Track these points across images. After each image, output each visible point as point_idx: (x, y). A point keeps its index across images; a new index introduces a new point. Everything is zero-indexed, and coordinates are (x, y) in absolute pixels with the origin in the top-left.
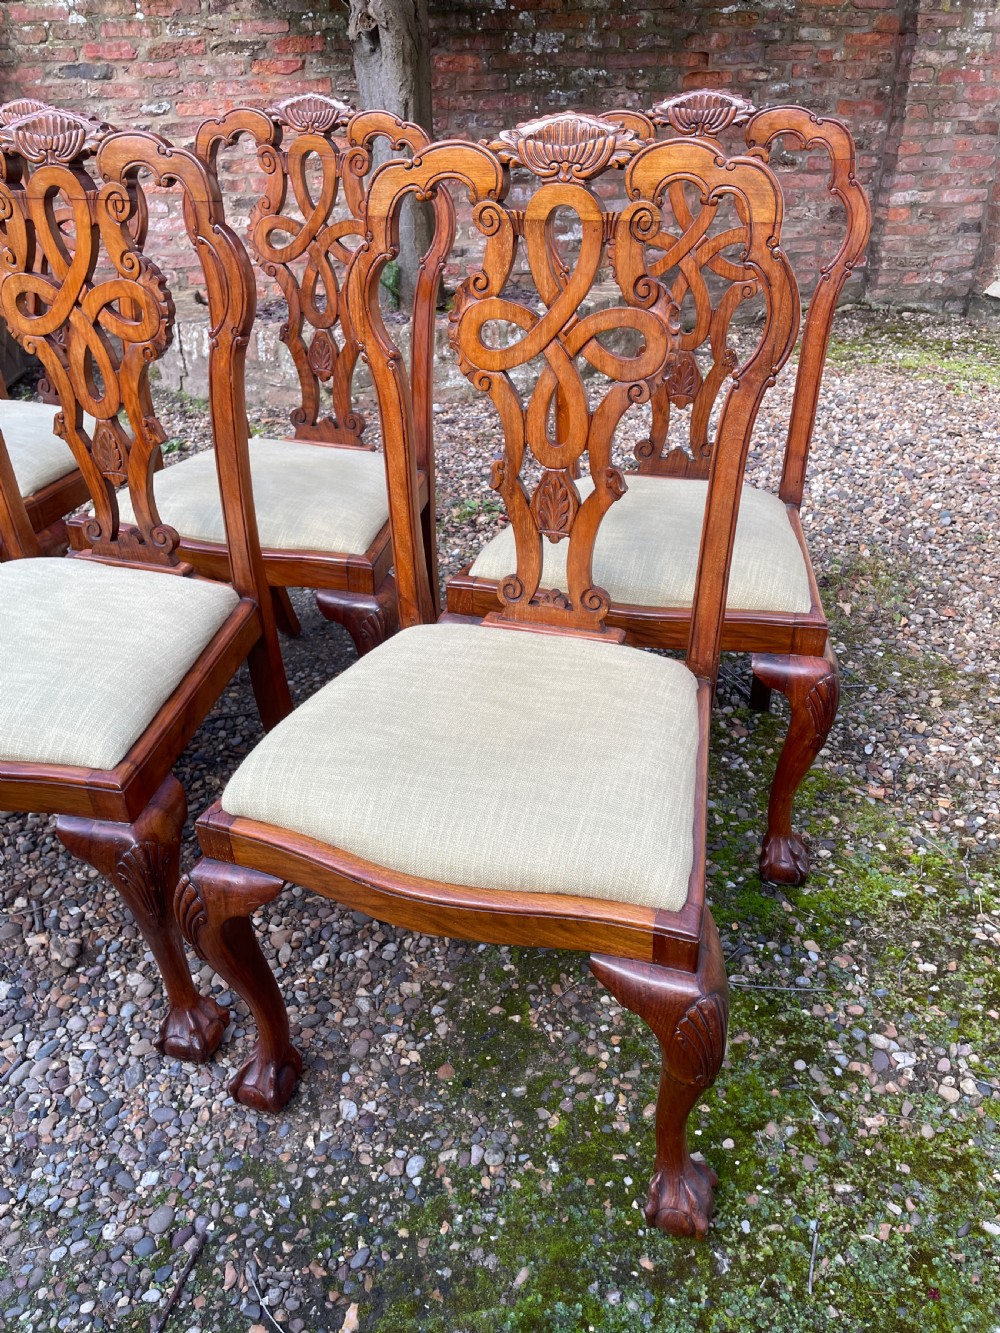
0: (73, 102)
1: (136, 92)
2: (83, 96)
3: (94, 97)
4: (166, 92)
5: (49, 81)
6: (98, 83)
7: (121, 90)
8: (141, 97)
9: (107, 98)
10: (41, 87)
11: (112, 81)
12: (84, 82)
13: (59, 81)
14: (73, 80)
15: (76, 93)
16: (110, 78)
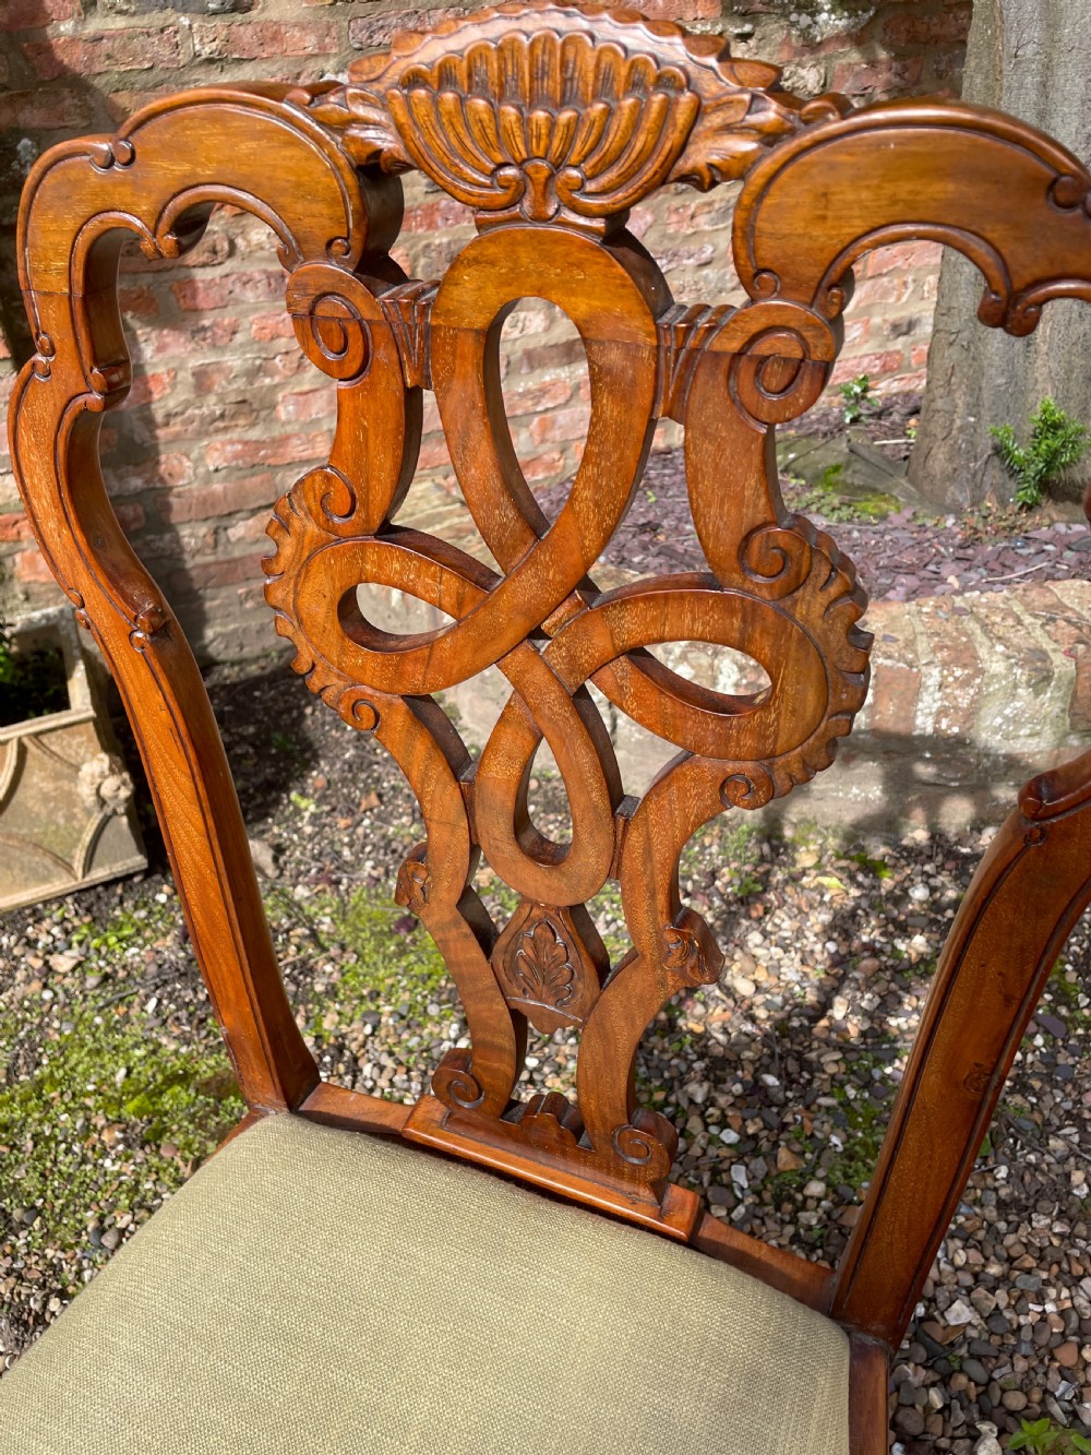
0: (156, 75)
1: (310, 42)
2: (183, 58)
3: (210, 61)
4: (378, 38)
5: (95, 25)
6: (218, 22)
7: (276, 37)
8: (322, 53)
9: (240, 61)
10: (73, 40)
11: (253, 13)
12: (185, 21)
13: (120, 23)
14: (155, 19)
15: (166, 52)
16: (248, 9)
